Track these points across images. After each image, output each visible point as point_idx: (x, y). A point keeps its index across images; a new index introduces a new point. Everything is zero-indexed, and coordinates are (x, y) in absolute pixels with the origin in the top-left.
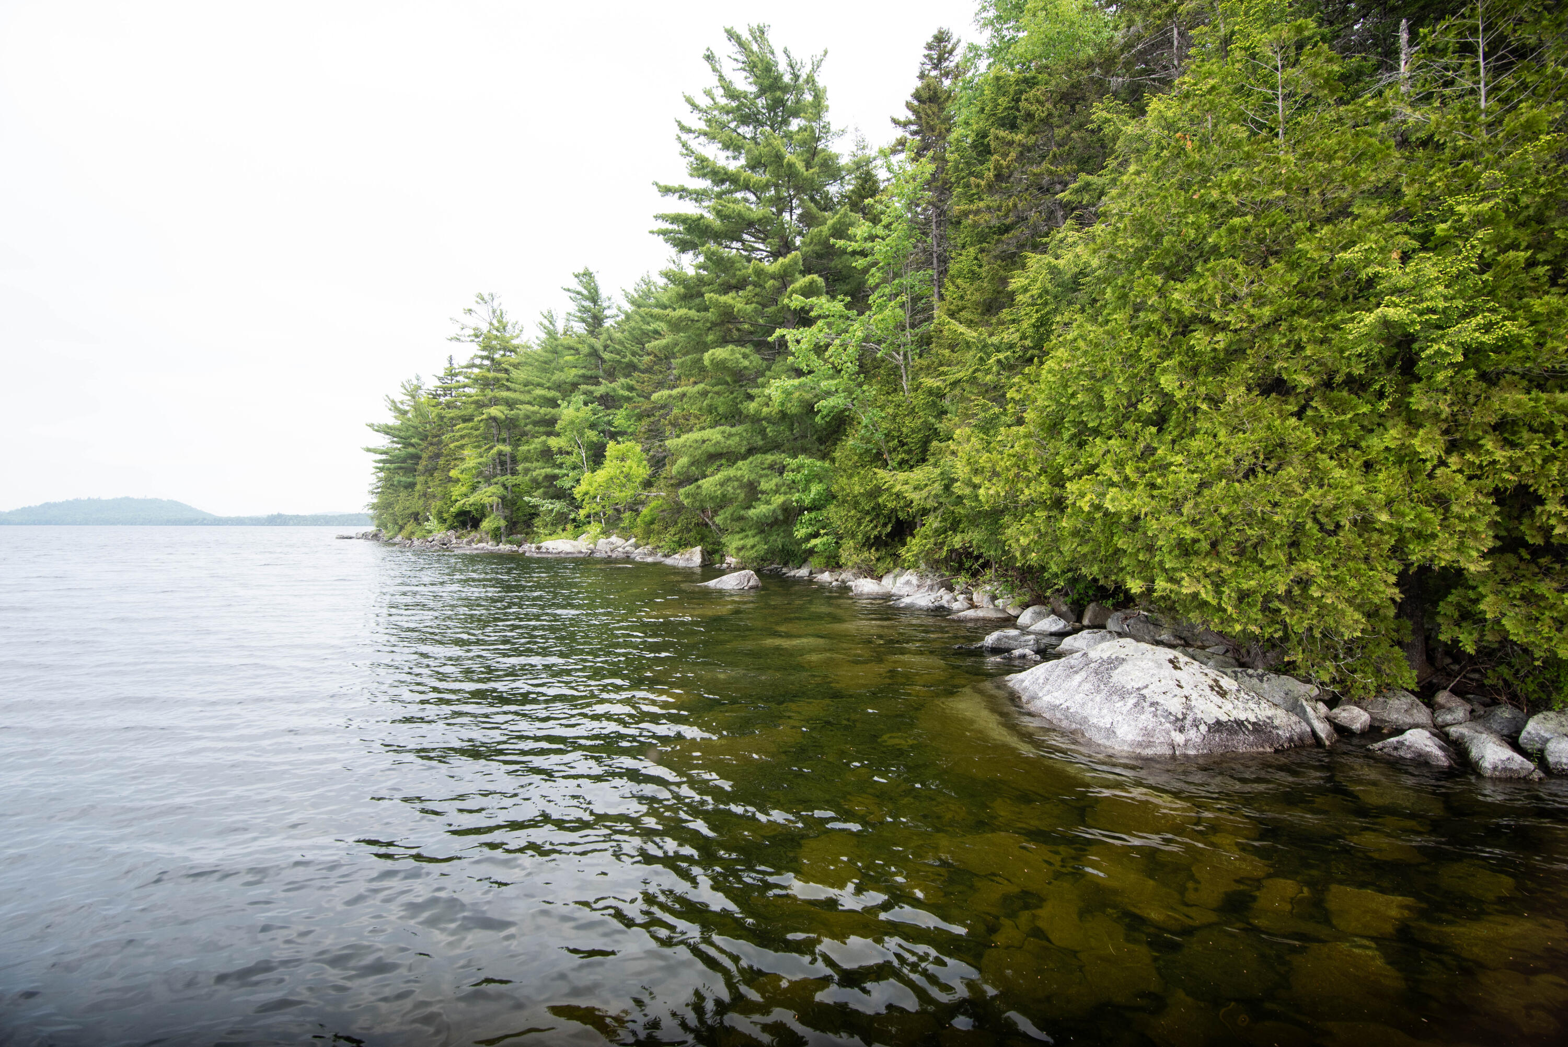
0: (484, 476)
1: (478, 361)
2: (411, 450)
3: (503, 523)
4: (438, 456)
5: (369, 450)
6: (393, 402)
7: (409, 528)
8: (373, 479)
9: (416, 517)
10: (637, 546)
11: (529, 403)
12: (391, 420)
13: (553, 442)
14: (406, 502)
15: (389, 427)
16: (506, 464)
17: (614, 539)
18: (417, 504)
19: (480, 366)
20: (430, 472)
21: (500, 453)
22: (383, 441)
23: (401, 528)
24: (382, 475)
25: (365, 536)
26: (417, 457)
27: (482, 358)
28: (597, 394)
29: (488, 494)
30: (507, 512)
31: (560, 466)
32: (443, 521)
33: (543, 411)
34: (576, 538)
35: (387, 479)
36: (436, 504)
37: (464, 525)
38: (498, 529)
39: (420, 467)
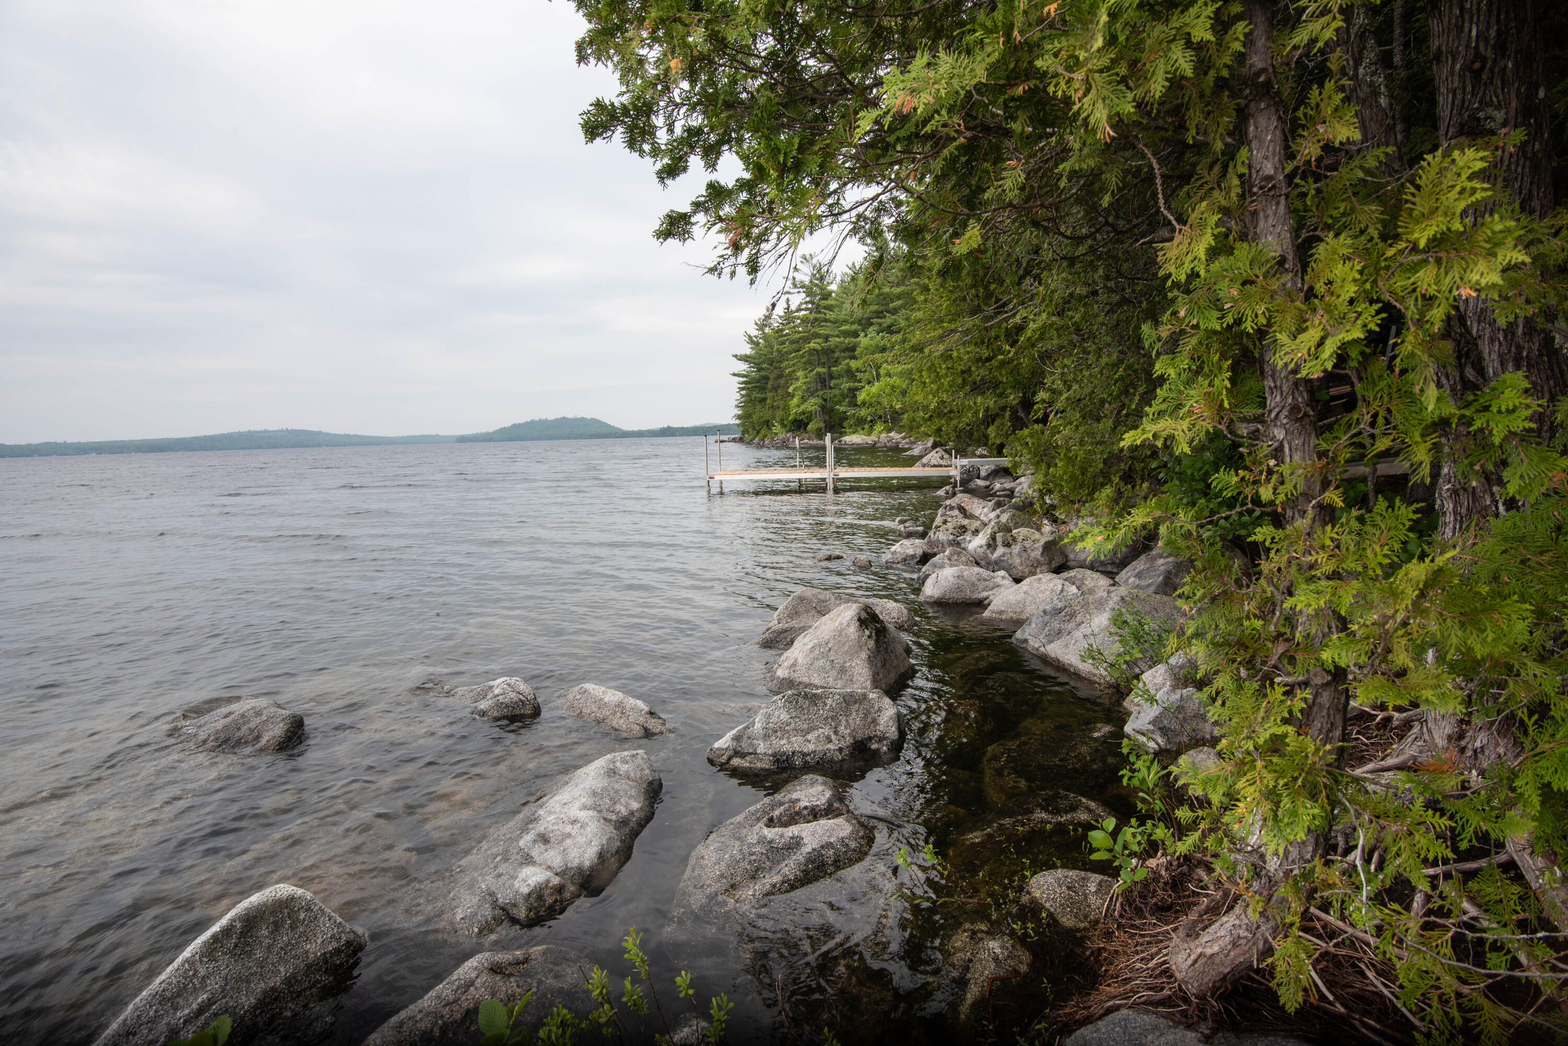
0: (811, 393)
1: (804, 306)
2: (763, 373)
3: (822, 425)
4: (780, 377)
5: (735, 375)
6: (750, 337)
7: (763, 432)
8: (738, 396)
9: (768, 424)
10: (904, 438)
11: (837, 336)
12: (747, 350)
13: (854, 364)
14: (760, 413)
15: (746, 356)
16: (823, 381)
17: (892, 434)
18: (767, 414)
19: (806, 309)
20: (775, 389)
21: (818, 374)
22: (743, 367)
23: (758, 432)
24: (743, 392)
25: (734, 440)
26: (766, 378)
27: (806, 303)
28: (884, 325)
29: (812, 405)
30: (827, 417)
31: (860, 381)
32: (784, 426)
33: (847, 341)
34: (869, 435)
35: (746, 395)
36: (779, 414)
37: (799, 428)
38: (820, 429)
39: (769, 386)
